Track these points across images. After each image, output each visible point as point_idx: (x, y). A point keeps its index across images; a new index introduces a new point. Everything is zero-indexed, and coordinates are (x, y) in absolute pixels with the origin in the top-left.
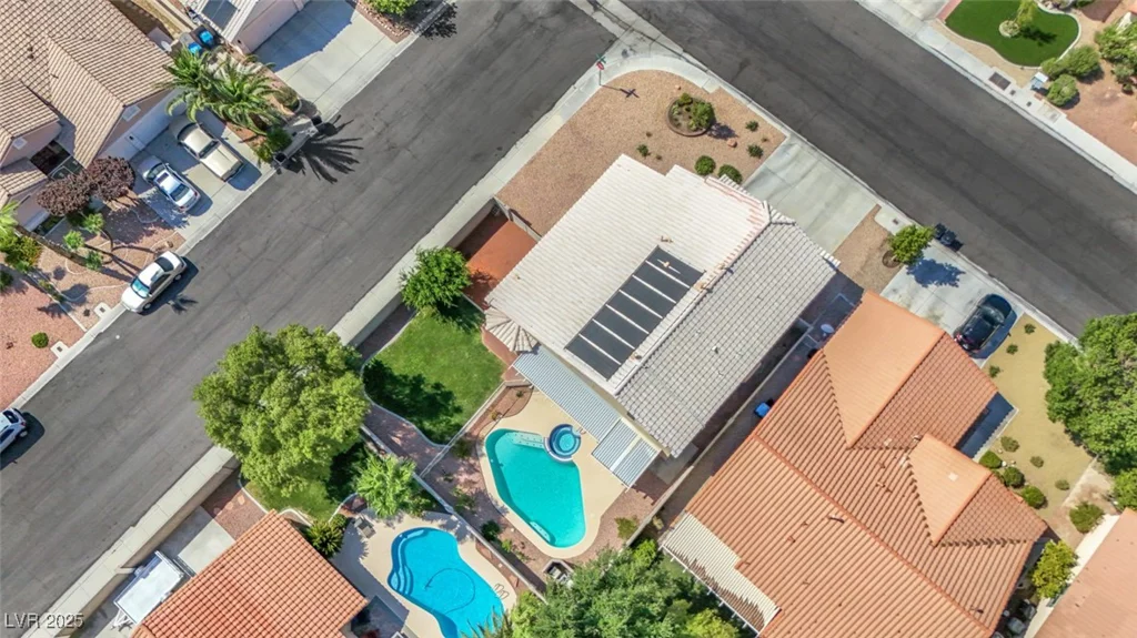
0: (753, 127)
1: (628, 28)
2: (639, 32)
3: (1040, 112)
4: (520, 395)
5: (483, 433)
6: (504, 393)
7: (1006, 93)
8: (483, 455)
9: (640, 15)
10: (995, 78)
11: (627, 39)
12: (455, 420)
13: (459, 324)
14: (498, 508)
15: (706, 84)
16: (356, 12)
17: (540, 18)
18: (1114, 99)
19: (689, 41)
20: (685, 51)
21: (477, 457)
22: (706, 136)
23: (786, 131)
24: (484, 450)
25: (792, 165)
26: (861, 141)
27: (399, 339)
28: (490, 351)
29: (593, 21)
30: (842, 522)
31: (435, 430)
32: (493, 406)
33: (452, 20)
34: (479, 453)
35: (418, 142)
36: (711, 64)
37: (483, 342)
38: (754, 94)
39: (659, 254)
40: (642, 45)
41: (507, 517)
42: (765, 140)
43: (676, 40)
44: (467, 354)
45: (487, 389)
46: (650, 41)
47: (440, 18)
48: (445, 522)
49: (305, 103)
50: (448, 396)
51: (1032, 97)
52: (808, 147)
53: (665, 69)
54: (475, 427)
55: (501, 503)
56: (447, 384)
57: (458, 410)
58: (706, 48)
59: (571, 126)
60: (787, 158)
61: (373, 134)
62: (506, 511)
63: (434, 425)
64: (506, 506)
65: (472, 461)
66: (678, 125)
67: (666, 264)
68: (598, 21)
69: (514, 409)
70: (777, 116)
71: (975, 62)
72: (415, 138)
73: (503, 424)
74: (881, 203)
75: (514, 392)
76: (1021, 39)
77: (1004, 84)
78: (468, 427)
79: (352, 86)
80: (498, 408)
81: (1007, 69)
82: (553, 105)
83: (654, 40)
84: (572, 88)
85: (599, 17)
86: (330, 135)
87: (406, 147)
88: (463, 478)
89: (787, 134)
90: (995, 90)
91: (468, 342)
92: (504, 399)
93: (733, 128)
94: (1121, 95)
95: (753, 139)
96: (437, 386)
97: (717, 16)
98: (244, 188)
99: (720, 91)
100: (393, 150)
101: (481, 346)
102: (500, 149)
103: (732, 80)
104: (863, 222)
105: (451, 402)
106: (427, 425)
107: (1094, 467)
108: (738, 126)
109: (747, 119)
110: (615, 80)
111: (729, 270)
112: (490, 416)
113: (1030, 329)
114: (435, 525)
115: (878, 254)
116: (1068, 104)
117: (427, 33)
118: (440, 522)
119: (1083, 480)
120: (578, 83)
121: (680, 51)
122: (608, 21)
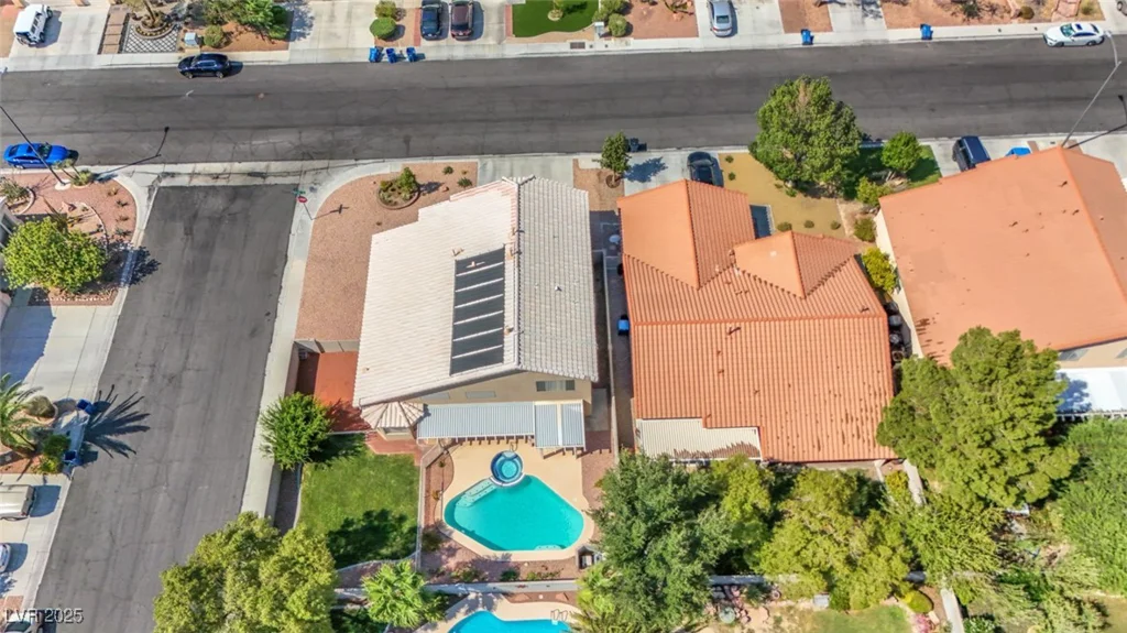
0: (449, 170)
1: (301, 173)
2: (311, 170)
3: (616, 46)
4: (442, 465)
5: (438, 517)
6: (428, 474)
7: (587, 48)
8: (451, 532)
9: (302, 160)
10: (573, 46)
11: (306, 181)
12: (406, 527)
13: (345, 455)
14: (500, 559)
15: (392, 169)
16: (53, 308)
17: (224, 210)
18: (650, 13)
19: (354, 152)
20: (356, 160)
21: (448, 538)
22: (422, 197)
23: (474, 159)
24: (449, 527)
25: (497, 175)
26: (528, 131)
27: (303, 509)
28: (389, 454)
29: (270, 186)
30: (739, 328)
31: (395, 549)
32: (427, 491)
33: (148, 260)
34: (447, 533)
35: (191, 360)
36: (382, 155)
37: (377, 453)
38: (432, 153)
39: (461, 266)
40: (320, 177)
41: (513, 559)
42: (465, 173)
43: (345, 157)
44: (372, 472)
45: (411, 482)
46: (325, 170)
47: (136, 265)
48: (466, 607)
49: (58, 404)
50: (384, 514)
51: (604, 41)
52: (497, 159)
53: (352, 179)
54: (427, 518)
55: (499, 554)
56: (375, 507)
57: (402, 519)
58: (371, 148)
59: (313, 260)
60: (490, 173)
61: (145, 381)
62: (508, 556)
63: (392, 546)
64: (505, 552)
65: (446, 546)
66: (396, 203)
67: (473, 264)
68: (273, 183)
69: (446, 479)
70: (458, 155)
71: (555, 45)
72: (187, 358)
73: (447, 497)
74: (575, 157)
75: (436, 467)
76: (568, 16)
77: (582, 46)
78: (421, 522)
79: (95, 361)
80: (433, 489)
81: (576, 37)
82: (286, 256)
83: (327, 168)
84: (291, 236)
85: (271, 180)
86: (105, 410)
87: (184, 368)
88: (452, 563)
89: (477, 160)
90: (579, 52)
91: (364, 463)
92: (432, 478)
93: (435, 181)
94: (651, 8)
95: (457, 176)
96: (368, 514)
97: (361, 125)
98: (51, 509)
99: (406, 165)
100: (174, 380)
101: (377, 457)
102: (268, 314)
103: (407, 154)
104: (574, 174)
105: (390, 518)
106: (384, 551)
107: (841, 203)
108: (439, 177)
109: (441, 170)
110: (320, 210)
111: (519, 231)
112: (432, 499)
113: (730, 159)
114: (461, 616)
115: (602, 185)
116: (628, 31)
117: (134, 280)
118: (463, 610)
119: (842, 214)
120: (293, 230)
121: (353, 162)
122: (281, 178)
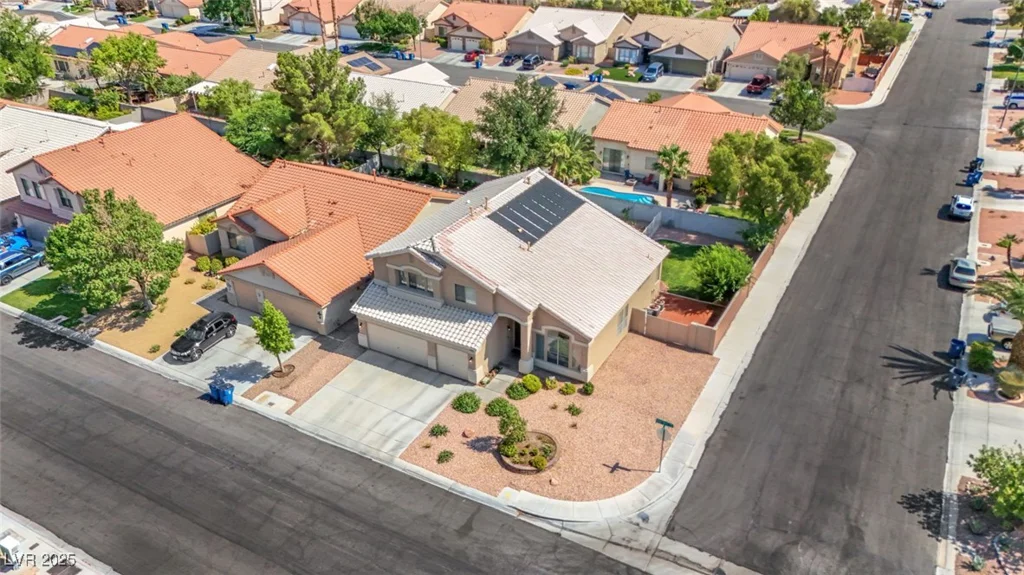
0: (444, 458)
1: (655, 553)
2: (637, 550)
11: (648, 537)
15: (514, 497)
17: (795, 543)
19: (556, 547)
20: (559, 535)
23: (401, 464)
25: (392, 429)
29: (713, 553)
33: (919, 517)
36: (515, 525)
38: (448, 497)
40: (626, 532)
42: (428, 447)
43: (573, 547)
46: (614, 539)
47: (938, 516)
53: (579, 504)
58: (527, 542)
60: (398, 437)
66: (540, 438)
68: (705, 555)
70: (412, 478)
74: (285, 418)
82: (707, 446)
83: (609, 542)
89: (397, 461)
93: (471, 450)
95: (440, 444)
99: (494, 492)
103: (479, 508)
109: (453, 463)
110: (641, 480)
113: (156, 348)
117: (935, 497)
120: (690, 473)
121: (565, 534)
122: (691, 558)
